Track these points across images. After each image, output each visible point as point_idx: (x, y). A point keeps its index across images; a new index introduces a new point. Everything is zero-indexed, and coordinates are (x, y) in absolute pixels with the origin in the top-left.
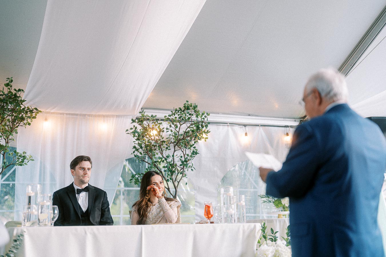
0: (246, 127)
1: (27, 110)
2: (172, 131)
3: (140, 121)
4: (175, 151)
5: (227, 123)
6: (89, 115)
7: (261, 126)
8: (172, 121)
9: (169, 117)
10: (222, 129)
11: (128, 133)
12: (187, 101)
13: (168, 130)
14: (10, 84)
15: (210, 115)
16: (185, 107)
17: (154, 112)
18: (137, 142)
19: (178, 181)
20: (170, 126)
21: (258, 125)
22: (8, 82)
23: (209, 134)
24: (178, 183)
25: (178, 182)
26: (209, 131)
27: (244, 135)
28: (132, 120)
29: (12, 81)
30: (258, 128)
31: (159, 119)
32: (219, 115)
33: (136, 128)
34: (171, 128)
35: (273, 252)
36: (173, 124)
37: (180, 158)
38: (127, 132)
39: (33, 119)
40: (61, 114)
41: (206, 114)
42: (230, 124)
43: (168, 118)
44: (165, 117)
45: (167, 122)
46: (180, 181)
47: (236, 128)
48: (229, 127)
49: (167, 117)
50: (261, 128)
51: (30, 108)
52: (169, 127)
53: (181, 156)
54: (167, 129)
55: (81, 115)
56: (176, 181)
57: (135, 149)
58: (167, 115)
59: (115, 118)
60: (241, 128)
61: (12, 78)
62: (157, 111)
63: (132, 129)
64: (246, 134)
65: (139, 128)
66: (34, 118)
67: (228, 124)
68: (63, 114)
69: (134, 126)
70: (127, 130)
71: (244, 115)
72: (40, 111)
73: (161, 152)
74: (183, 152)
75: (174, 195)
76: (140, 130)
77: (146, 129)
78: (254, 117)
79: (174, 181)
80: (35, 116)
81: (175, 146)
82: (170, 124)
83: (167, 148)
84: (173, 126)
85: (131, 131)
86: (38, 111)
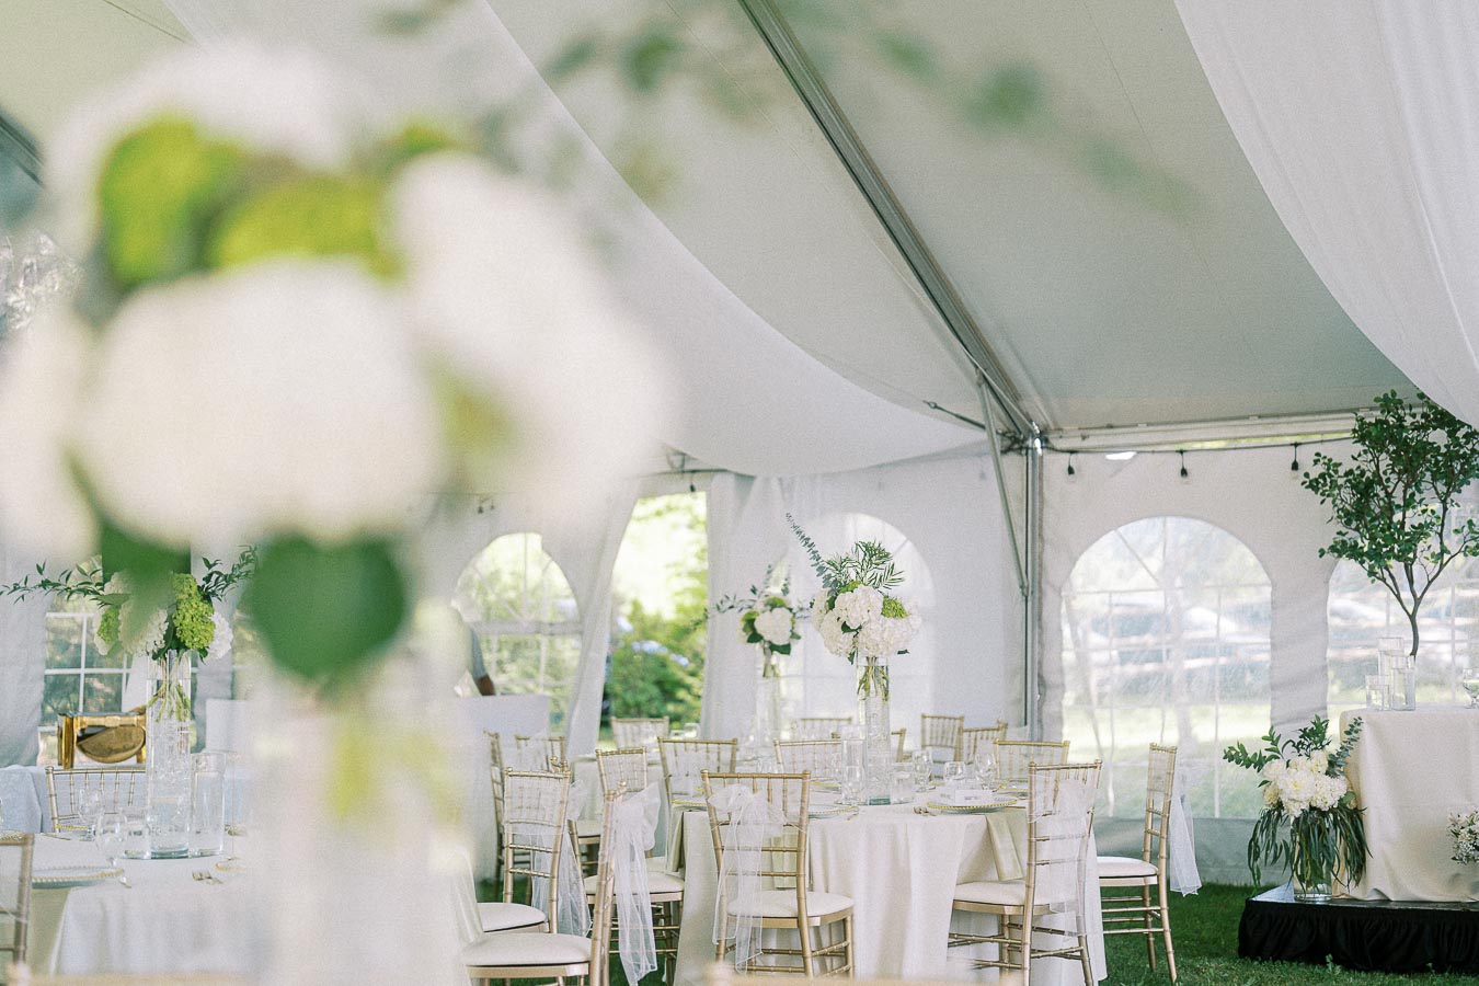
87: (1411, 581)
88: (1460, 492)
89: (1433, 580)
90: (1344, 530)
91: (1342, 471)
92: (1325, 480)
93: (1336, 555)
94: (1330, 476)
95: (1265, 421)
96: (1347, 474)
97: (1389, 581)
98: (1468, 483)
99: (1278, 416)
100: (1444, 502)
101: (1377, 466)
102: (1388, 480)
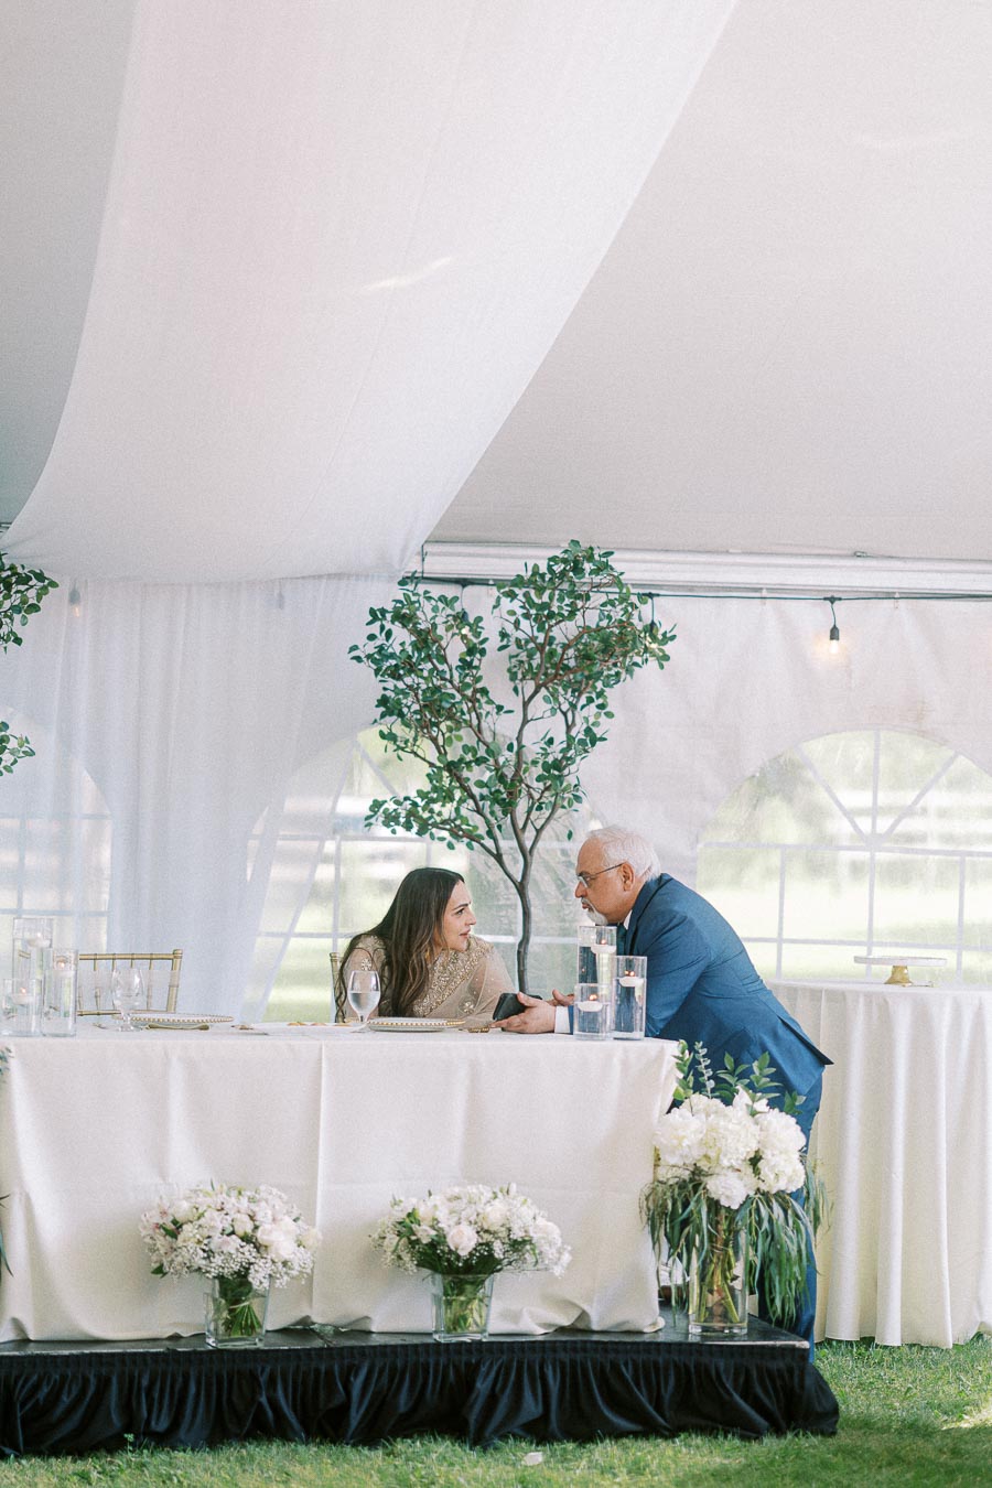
0: (837, 603)
1: (8, 576)
4: (525, 721)
5: (760, 590)
7: (903, 596)
10: (738, 614)
11: (359, 658)
12: (573, 541)
13: (505, 642)
18: (391, 683)
19: (538, 827)
20: (517, 624)
24: (535, 833)
25: (539, 832)
27: (827, 635)
28: (373, 611)
30: (887, 604)
31: (488, 580)
32: (730, 559)
33: (389, 634)
35: (701, 1132)
37: (545, 746)
38: (355, 654)
39: (28, 618)
42: (771, 590)
46: (542, 827)
48: (768, 602)
50: (902, 603)
51: (20, 570)
52: (510, 629)
53: (547, 739)
54: (504, 635)
56: (529, 827)
57: (383, 709)
60: (817, 607)
63: (372, 637)
64: (834, 634)
65: (402, 637)
66: (34, 608)
67: (765, 593)
69: (382, 628)
70: (354, 648)
71: (831, 556)
72: (53, 584)
73: (475, 722)
74: (565, 714)
75: (518, 878)
76: (402, 644)
77: (425, 640)
78: (873, 563)
79: (519, 833)
80: (35, 602)
81: (525, 705)
82: (513, 619)
83: (500, 708)
84: (525, 624)
85: (371, 648)
86: (47, 582)
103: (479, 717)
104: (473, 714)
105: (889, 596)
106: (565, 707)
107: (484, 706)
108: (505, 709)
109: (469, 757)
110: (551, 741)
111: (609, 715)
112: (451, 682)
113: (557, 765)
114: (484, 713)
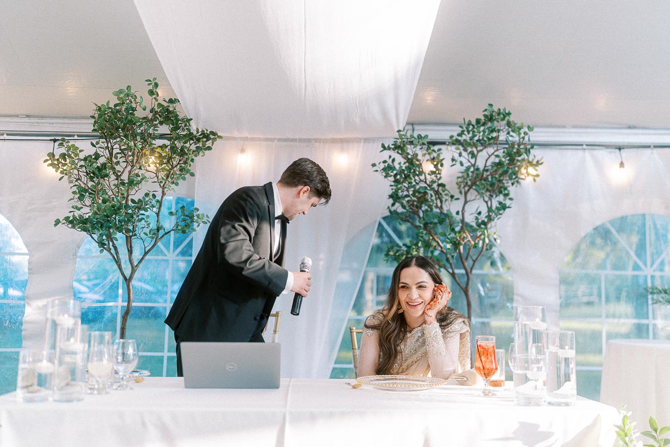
0: (622, 150)
2: (462, 164)
3: (399, 147)
4: (466, 202)
5: (582, 145)
6: (316, 140)
7: (655, 147)
8: (464, 145)
9: (459, 138)
10: (572, 157)
11: (377, 171)
12: (489, 105)
13: (454, 163)
14: (154, 90)
15: (535, 129)
16: (485, 116)
17: (422, 130)
18: (395, 186)
19: (474, 259)
20: (460, 155)
21: (649, 147)
22: (151, 87)
23: (540, 168)
24: (472, 262)
25: (474, 261)
26: (540, 162)
27: (618, 165)
28: (383, 146)
29: (156, 85)
30: (647, 151)
32: (566, 130)
33: (393, 160)
34: (462, 159)
36: (465, 150)
37: (477, 215)
38: (375, 168)
39: (205, 152)
40: (266, 140)
41: (526, 129)
42: (587, 145)
43: (457, 140)
44: (451, 137)
45: (453, 148)
46: (477, 259)
47: (601, 153)
48: (586, 151)
49: (454, 138)
50: (655, 151)
51: (206, 132)
52: (456, 156)
53: (478, 212)
55: (300, 140)
56: (469, 258)
58: (455, 134)
59: (362, 144)
60: (611, 152)
61: (155, 79)
62: (431, 127)
63: (385, 162)
64: (622, 164)
65: (400, 161)
66: (209, 148)
67: (585, 147)
68: (272, 140)
69: (390, 157)
70: (374, 165)
71: (618, 128)
72: (220, 137)
73: (439, 205)
74: (487, 202)
75: (464, 286)
76: (400, 164)
77: (412, 162)
78: (640, 131)
79: (464, 260)
80: (211, 145)
81: (466, 194)
82: (458, 151)
83: (452, 197)
84: (464, 154)
85: (382, 166)
86: (216, 136)
87: (130, 252)
88: (177, 184)
89: (149, 251)
90: (79, 205)
91: (82, 156)
92: (65, 160)
93: (70, 226)
94: (69, 156)
95: (32, 120)
96: (85, 159)
97: (113, 251)
98: (184, 179)
99: (42, 117)
100: (163, 187)
101: (111, 154)
102: (118, 163)
103: (441, 202)
104: (438, 201)
105: (648, 147)
106: (486, 199)
107: (444, 196)
108: (455, 197)
109: (436, 221)
110: (480, 213)
111: (511, 199)
112: (426, 182)
113: (484, 223)
114: (444, 199)
